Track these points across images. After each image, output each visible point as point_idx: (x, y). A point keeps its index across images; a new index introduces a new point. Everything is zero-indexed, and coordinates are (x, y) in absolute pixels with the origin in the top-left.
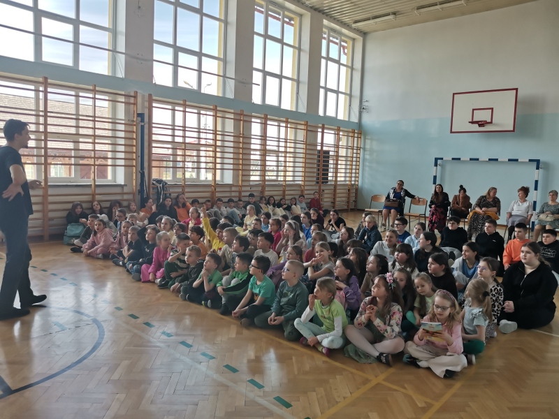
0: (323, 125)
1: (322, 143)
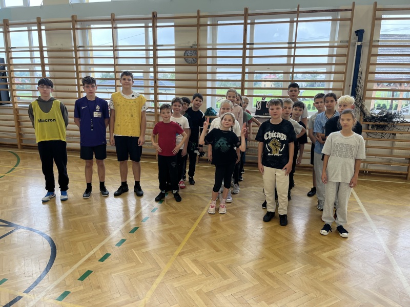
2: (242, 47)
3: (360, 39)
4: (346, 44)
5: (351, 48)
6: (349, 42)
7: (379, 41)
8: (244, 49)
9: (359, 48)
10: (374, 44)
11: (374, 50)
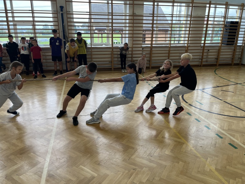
0: (210, 2)
1: (208, 15)
2: (4, 11)
3: (62, 10)
4: (56, 12)
5: (59, 15)
6: (57, 11)
7: (70, 12)
8: (6, 13)
9: (62, 14)
10: (68, 13)
11: (69, 16)
